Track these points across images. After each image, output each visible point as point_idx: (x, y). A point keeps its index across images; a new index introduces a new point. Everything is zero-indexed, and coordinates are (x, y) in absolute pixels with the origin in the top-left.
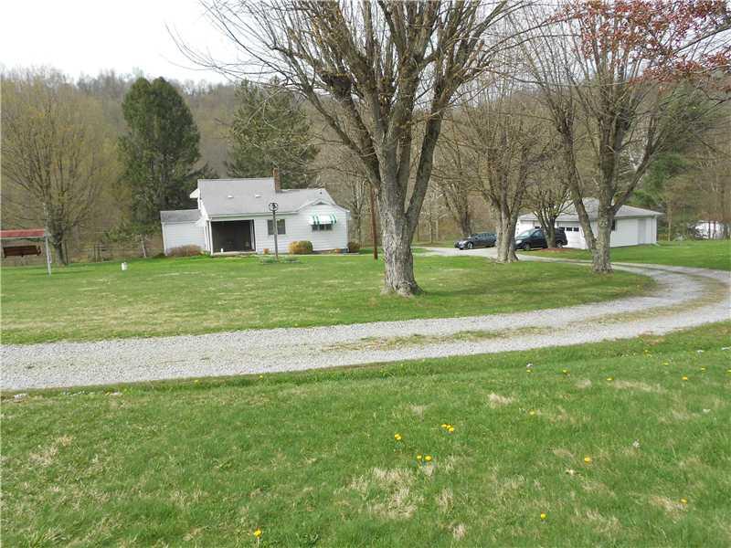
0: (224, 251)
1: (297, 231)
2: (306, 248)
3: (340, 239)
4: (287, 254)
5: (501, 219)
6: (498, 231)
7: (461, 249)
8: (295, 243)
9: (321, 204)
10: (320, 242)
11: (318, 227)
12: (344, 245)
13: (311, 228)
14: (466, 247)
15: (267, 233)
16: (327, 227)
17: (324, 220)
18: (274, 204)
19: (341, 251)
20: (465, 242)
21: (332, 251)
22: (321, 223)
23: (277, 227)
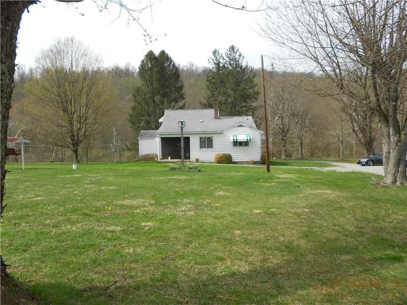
0: (171, 159)
1: (222, 146)
2: (226, 159)
3: (255, 153)
4: (212, 163)
5: (389, 136)
6: (385, 149)
7: (363, 165)
8: (218, 155)
9: (241, 126)
10: (238, 155)
11: (237, 144)
12: (257, 158)
13: (232, 144)
14: (367, 164)
15: (199, 146)
16: (245, 144)
17: (242, 138)
18: (182, 122)
19: (255, 163)
20: (366, 160)
21: (247, 163)
22: (238, 141)
23: (207, 142)
